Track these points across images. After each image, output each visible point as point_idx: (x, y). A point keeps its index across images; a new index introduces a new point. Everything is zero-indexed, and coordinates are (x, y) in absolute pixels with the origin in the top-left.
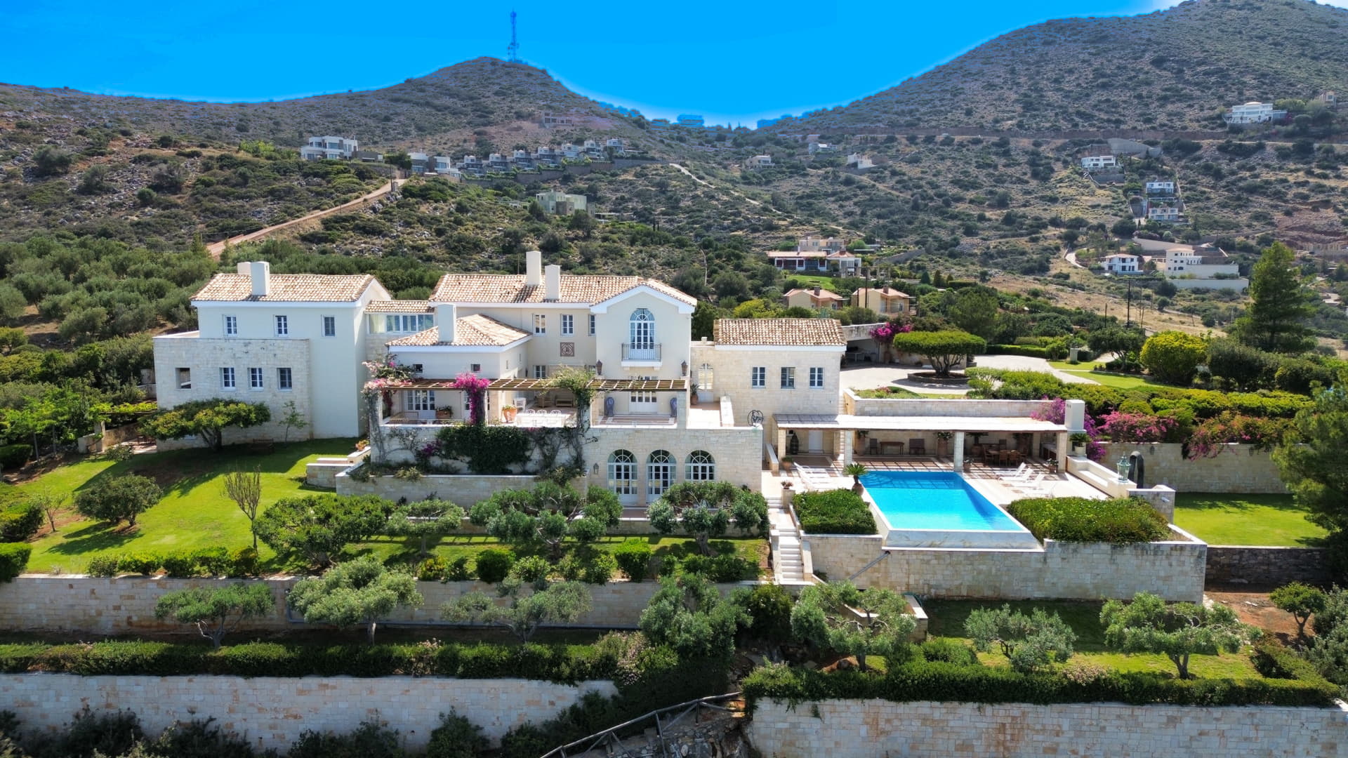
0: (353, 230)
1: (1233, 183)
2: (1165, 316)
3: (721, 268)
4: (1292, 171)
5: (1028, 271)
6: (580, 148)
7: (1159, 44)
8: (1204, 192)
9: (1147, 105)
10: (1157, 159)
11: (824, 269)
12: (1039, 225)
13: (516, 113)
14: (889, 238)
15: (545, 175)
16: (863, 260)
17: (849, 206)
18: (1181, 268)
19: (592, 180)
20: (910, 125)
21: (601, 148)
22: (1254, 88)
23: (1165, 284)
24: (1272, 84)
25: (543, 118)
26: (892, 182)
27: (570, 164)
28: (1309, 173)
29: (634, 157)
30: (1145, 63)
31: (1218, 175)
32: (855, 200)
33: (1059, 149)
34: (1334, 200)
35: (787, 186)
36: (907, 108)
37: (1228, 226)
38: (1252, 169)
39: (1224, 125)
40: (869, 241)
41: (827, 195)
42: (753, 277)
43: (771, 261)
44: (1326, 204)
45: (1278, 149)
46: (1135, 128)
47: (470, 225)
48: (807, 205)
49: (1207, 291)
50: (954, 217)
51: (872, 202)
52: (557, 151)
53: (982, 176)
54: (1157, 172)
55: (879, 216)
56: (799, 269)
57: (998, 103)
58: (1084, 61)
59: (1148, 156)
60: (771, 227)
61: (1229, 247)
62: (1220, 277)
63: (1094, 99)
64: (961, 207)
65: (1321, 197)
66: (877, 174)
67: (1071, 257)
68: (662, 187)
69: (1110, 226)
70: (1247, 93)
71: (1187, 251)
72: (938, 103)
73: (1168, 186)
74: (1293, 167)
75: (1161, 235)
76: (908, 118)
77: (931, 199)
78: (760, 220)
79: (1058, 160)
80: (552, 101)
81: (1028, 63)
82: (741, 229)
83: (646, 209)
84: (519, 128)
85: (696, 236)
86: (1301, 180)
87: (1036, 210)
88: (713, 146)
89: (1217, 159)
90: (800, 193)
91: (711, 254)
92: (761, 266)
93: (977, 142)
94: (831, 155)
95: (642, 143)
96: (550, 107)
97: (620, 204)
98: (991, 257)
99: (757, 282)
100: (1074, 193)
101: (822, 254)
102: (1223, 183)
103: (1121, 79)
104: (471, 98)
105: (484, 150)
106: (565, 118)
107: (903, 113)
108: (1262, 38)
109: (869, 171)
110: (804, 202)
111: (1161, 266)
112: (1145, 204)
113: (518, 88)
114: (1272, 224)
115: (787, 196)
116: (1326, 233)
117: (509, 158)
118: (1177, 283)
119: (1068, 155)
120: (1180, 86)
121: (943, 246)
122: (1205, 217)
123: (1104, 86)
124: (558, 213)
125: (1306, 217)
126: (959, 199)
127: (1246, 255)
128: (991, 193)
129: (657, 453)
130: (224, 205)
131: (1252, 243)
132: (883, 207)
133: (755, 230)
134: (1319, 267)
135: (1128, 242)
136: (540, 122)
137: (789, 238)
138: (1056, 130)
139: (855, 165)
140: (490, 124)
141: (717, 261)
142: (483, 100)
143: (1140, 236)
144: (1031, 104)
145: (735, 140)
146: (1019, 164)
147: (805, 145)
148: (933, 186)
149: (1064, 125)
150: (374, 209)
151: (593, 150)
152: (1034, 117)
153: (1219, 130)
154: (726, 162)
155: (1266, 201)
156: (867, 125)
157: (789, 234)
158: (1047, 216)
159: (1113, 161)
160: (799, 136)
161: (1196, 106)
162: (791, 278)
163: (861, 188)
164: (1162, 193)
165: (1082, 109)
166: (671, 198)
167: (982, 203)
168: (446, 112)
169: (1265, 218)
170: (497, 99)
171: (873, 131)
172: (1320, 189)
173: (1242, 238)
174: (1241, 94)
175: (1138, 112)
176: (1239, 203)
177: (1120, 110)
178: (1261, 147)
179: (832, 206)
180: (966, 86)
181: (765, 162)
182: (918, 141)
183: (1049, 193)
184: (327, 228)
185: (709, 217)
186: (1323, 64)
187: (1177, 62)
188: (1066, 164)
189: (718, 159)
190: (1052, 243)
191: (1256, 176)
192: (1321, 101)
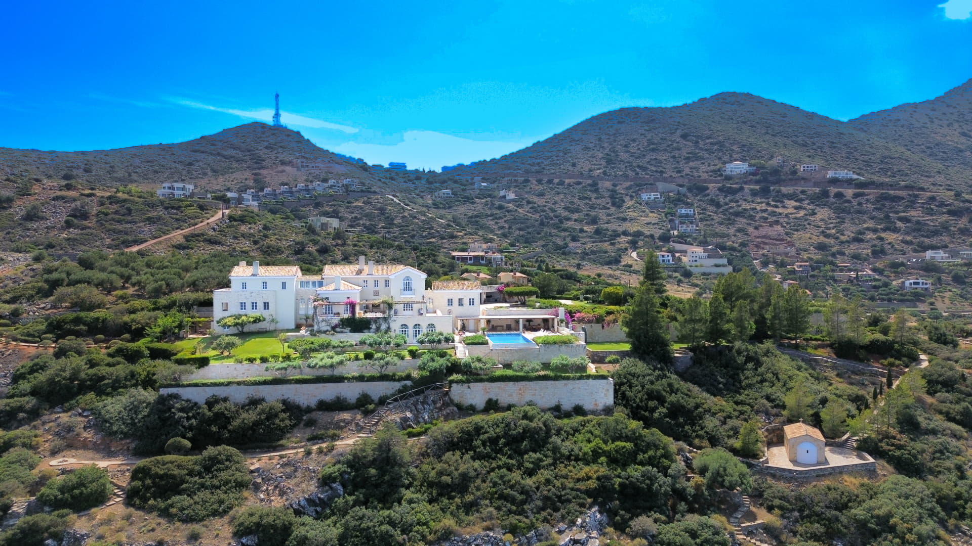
0: (203, 241)
1: (727, 210)
2: (680, 288)
3: (425, 261)
4: (759, 203)
5: (609, 263)
6: (326, 185)
7: (685, 125)
8: (710, 215)
9: (678, 162)
10: (684, 195)
11: (483, 262)
12: (616, 235)
13: (281, 161)
14: (526, 242)
15: (303, 202)
16: (506, 257)
17: (502, 222)
18: (696, 261)
19: (335, 206)
20: (538, 172)
21: (340, 185)
22: (738, 153)
23: (686, 270)
24: (748, 151)
25: (300, 164)
26: (527, 208)
27: (320, 195)
28: (768, 204)
29: (362, 191)
30: (677, 137)
31: (718, 205)
32: (505, 219)
33: (628, 188)
34: (781, 220)
35: (462, 210)
36: (536, 161)
37: (723, 236)
38: (737, 201)
39: (721, 175)
40: (512, 245)
41: (487, 216)
42: (443, 267)
43: (454, 257)
44: (777, 222)
45: (751, 190)
46: (671, 176)
47: (273, 238)
48: (475, 221)
49: (710, 274)
50: (565, 230)
51: (515, 220)
52: (310, 187)
53: (582, 204)
54: (684, 203)
55: (520, 229)
56: (469, 262)
57: (591, 159)
58: (641, 135)
59: (679, 193)
60: (453, 237)
61: (723, 248)
62: (717, 266)
63: (647, 158)
64: (569, 224)
65: (775, 218)
66: (518, 202)
67: (634, 255)
68: (382, 211)
69: (657, 236)
70: (735, 156)
71: (699, 250)
72: (555, 158)
73: (690, 211)
74: (759, 201)
75: (686, 241)
76: (537, 168)
77: (552, 219)
78: (445, 232)
79: (627, 195)
80: (305, 153)
81: (609, 135)
82: (434, 238)
83: (372, 225)
84: (283, 171)
85: (406, 242)
86: (764, 208)
87: (614, 226)
88: (413, 183)
89: (717, 195)
90: (470, 214)
91: (418, 254)
92: (448, 260)
93: (579, 183)
94: (489, 190)
95: (367, 182)
96: (304, 157)
97: (354, 221)
98: (587, 254)
99: (445, 269)
100: (636, 215)
101: (483, 254)
102: (721, 210)
103: (664, 146)
104: (249, 151)
105: (260, 186)
106: (313, 165)
107: (533, 165)
108: (744, 123)
109: (513, 201)
110: (473, 220)
111: (685, 259)
112: (677, 222)
113: (282, 144)
114: (747, 234)
115: (462, 216)
116: (777, 240)
117: (278, 191)
118: (693, 270)
119: (633, 192)
120: (697, 151)
121: (558, 248)
122: (710, 230)
123: (653, 150)
124: (322, 229)
125: (766, 230)
126: (568, 219)
127: (732, 252)
128: (587, 215)
129: (416, 325)
130: (119, 227)
131: (736, 245)
132: (522, 223)
133: (443, 238)
134: (771, 259)
135: (667, 246)
136: (297, 167)
137: (464, 243)
138: (626, 177)
139: (504, 197)
140: (263, 168)
141: (422, 258)
142: (257, 151)
143: (674, 242)
144: (611, 160)
145: (428, 179)
146: (604, 197)
147: (473, 184)
148: (553, 210)
149: (630, 173)
150: (214, 229)
151: (335, 186)
152: (613, 168)
153: (719, 178)
154: (422, 194)
155: (745, 221)
156: (512, 171)
157: (464, 240)
158: (620, 229)
159: (659, 196)
160: (469, 178)
161: (706, 164)
162: (465, 267)
163: (508, 211)
164: (687, 216)
165: (641, 164)
166: (388, 217)
167: (581, 221)
168: (232, 159)
169: (743, 231)
170: (266, 151)
171: (515, 176)
172: (773, 214)
173: (731, 243)
174: (731, 156)
175: (673, 166)
176: (730, 222)
177: (663, 165)
178: (742, 189)
179: (491, 223)
180: (572, 148)
181: (448, 194)
182: (543, 182)
183: (622, 215)
184: (187, 241)
185: (413, 230)
186: (777, 139)
187: (695, 136)
188: (632, 197)
189: (417, 192)
190: (623, 246)
191: (739, 206)
192: (774, 162)
